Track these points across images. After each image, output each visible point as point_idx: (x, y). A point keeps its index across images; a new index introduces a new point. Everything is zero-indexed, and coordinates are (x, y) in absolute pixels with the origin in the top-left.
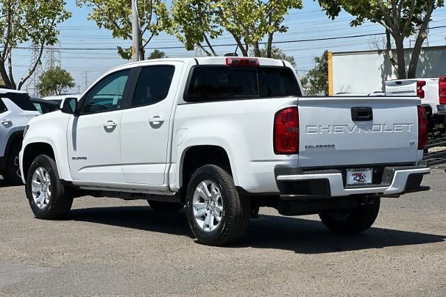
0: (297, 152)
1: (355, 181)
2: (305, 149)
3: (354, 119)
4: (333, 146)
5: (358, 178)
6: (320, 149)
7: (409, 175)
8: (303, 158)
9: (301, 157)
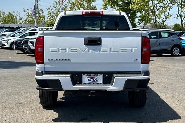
0: (43, 63)
1: (90, 82)
2: (48, 61)
3: (86, 44)
4: (69, 60)
5: (92, 80)
6: (59, 62)
7: (126, 80)
8: (47, 66)
9: (46, 66)
